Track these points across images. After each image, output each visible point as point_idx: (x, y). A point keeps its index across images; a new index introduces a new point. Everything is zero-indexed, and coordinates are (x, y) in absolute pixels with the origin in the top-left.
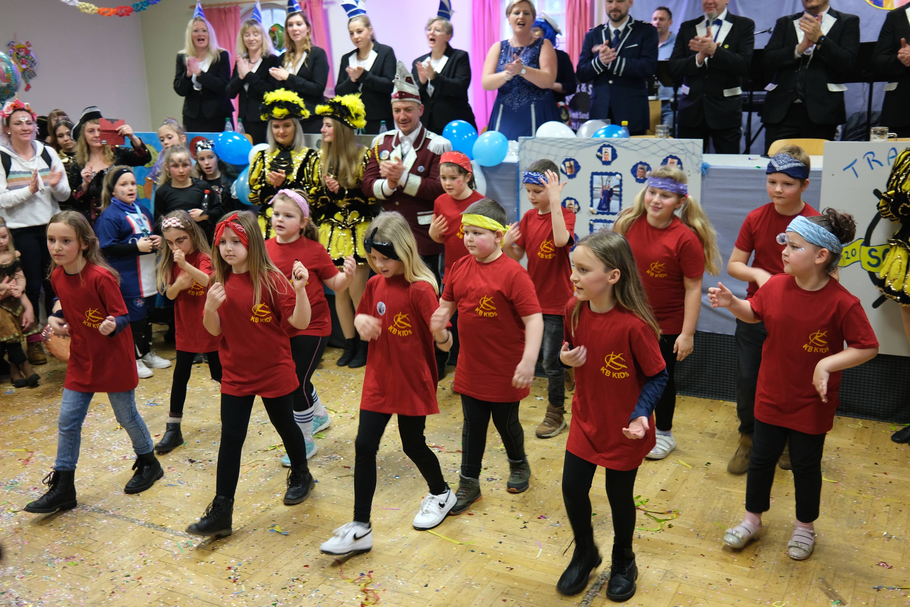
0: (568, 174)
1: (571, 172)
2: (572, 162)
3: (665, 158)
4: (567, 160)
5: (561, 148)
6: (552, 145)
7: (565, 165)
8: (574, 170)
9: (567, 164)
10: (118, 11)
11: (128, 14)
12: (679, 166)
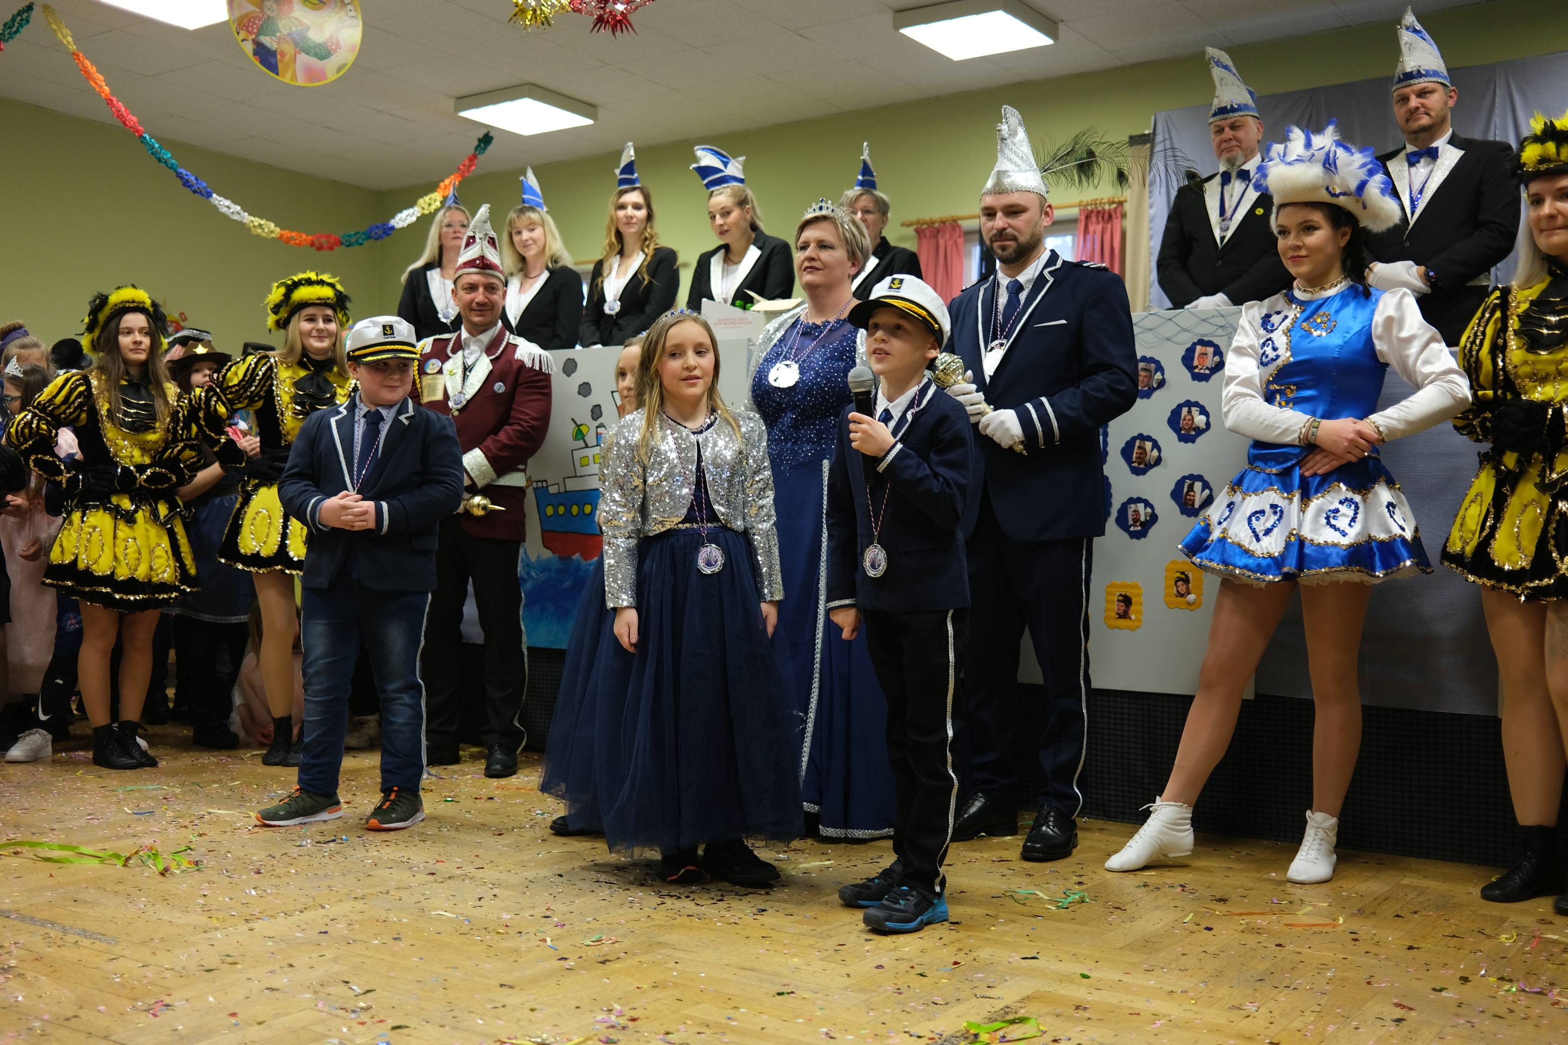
3: (1189, 345)
10: (315, 241)
11: (331, 248)
12: (1217, 359)
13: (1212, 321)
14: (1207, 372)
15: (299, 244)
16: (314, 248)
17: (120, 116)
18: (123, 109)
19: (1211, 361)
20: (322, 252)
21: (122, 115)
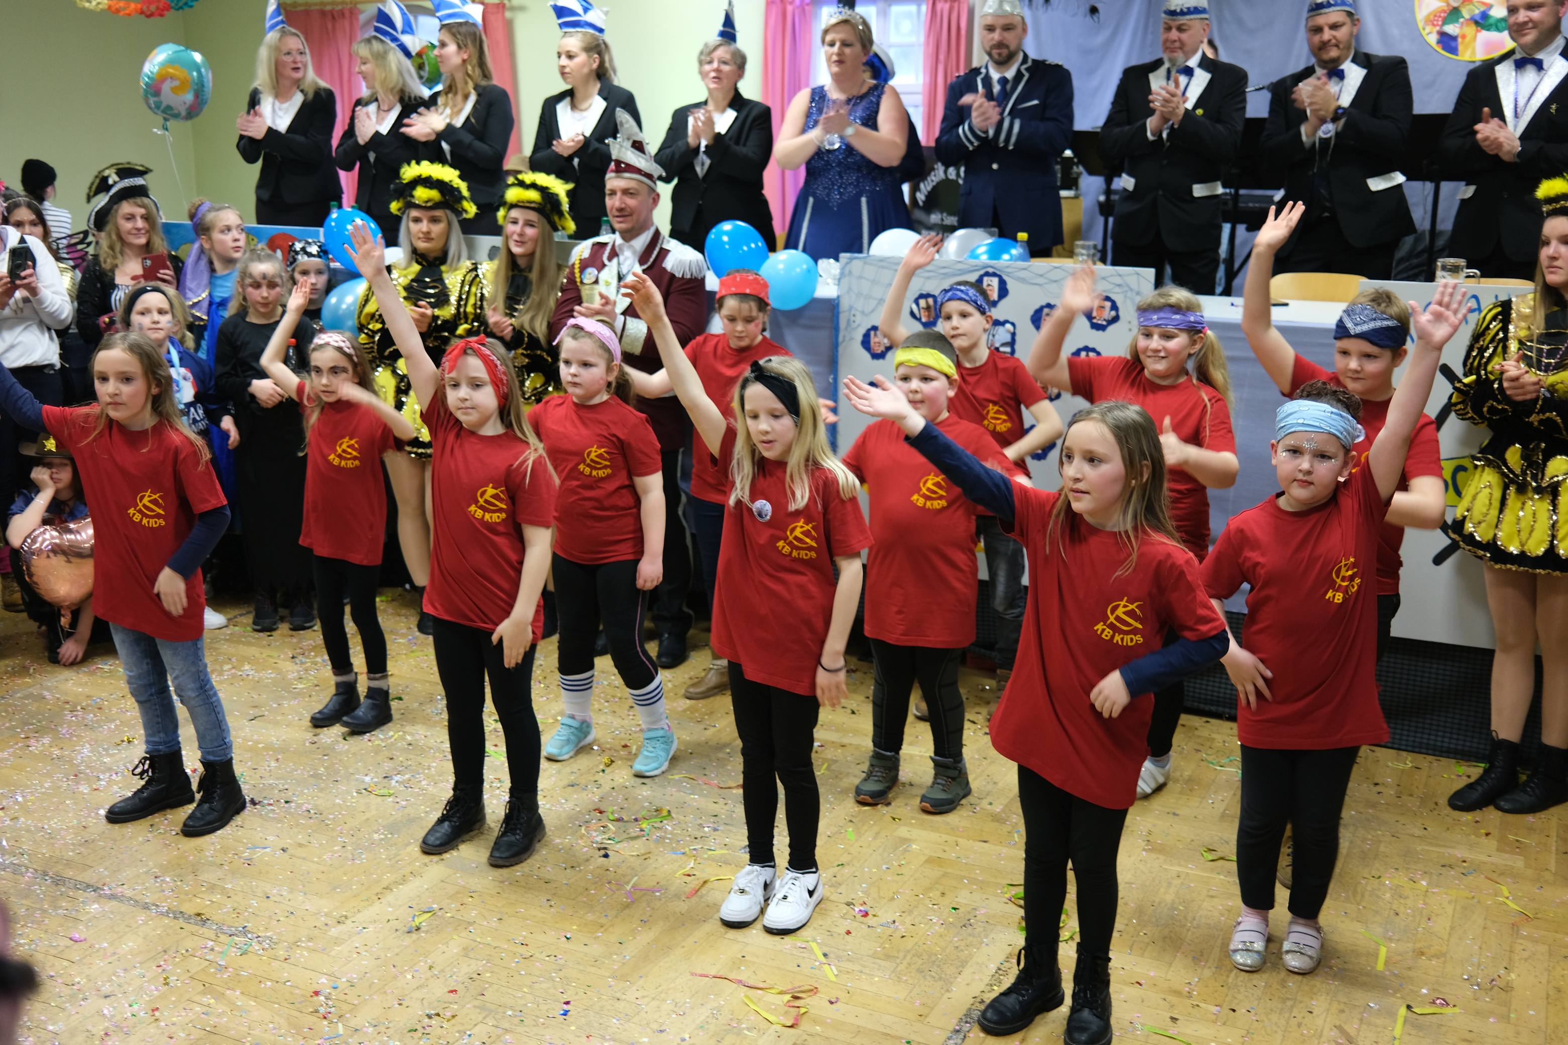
0: (924, 320)
1: (929, 316)
2: (931, 301)
4: (922, 296)
7: (918, 304)
8: (933, 314)
9: (922, 303)
10: (145, 8)
11: (162, 15)
12: (1113, 313)
13: (1109, 279)
14: (1104, 323)
15: (129, 15)
16: (143, 16)
19: (1108, 314)
20: (152, 19)
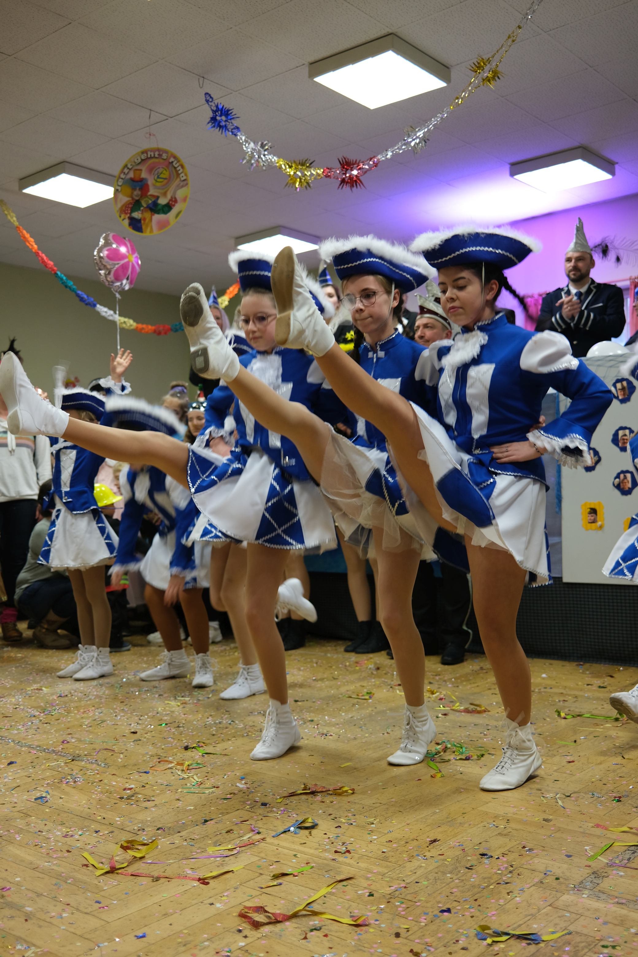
0: (620, 398)
1: (624, 395)
2: (625, 383)
4: (618, 381)
5: (611, 367)
6: (599, 366)
7: (615, 387)
8: (627, 391)
9: (619, 386)
10: (157, 329)
11: (166, 333)
15: (148, 332)
16: (156, 334)
17: (43, 262)
18: (45, 258)
20: (161, 336)
21: (45, 262)
